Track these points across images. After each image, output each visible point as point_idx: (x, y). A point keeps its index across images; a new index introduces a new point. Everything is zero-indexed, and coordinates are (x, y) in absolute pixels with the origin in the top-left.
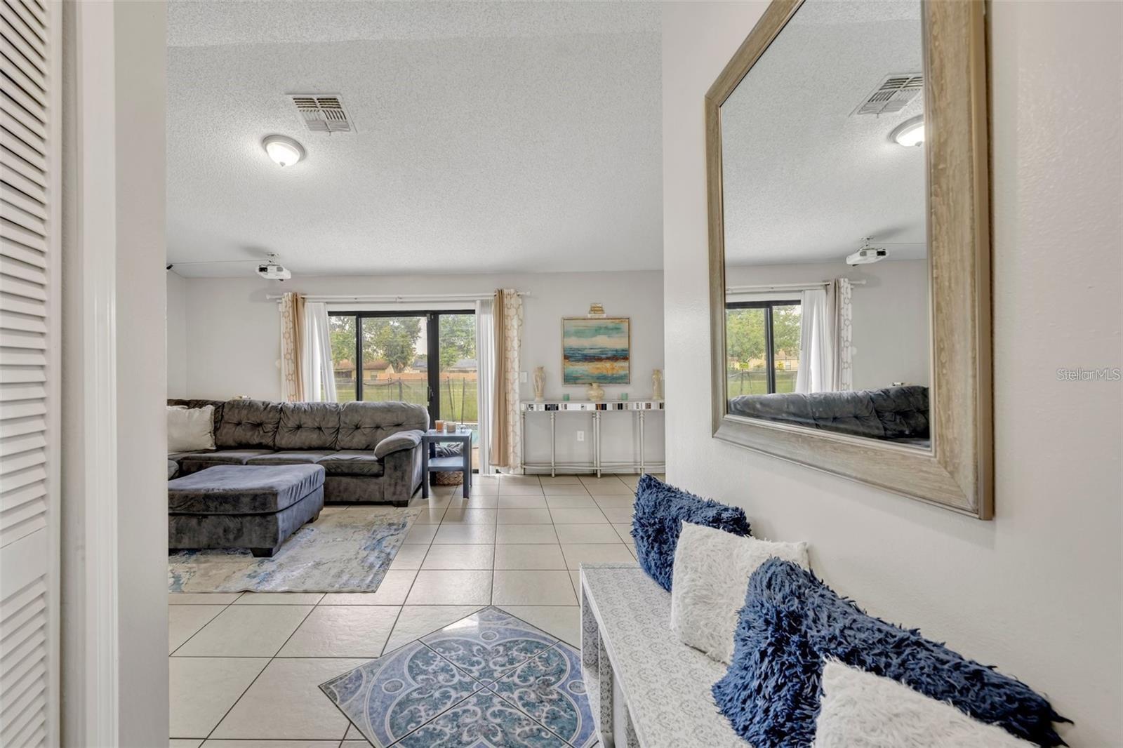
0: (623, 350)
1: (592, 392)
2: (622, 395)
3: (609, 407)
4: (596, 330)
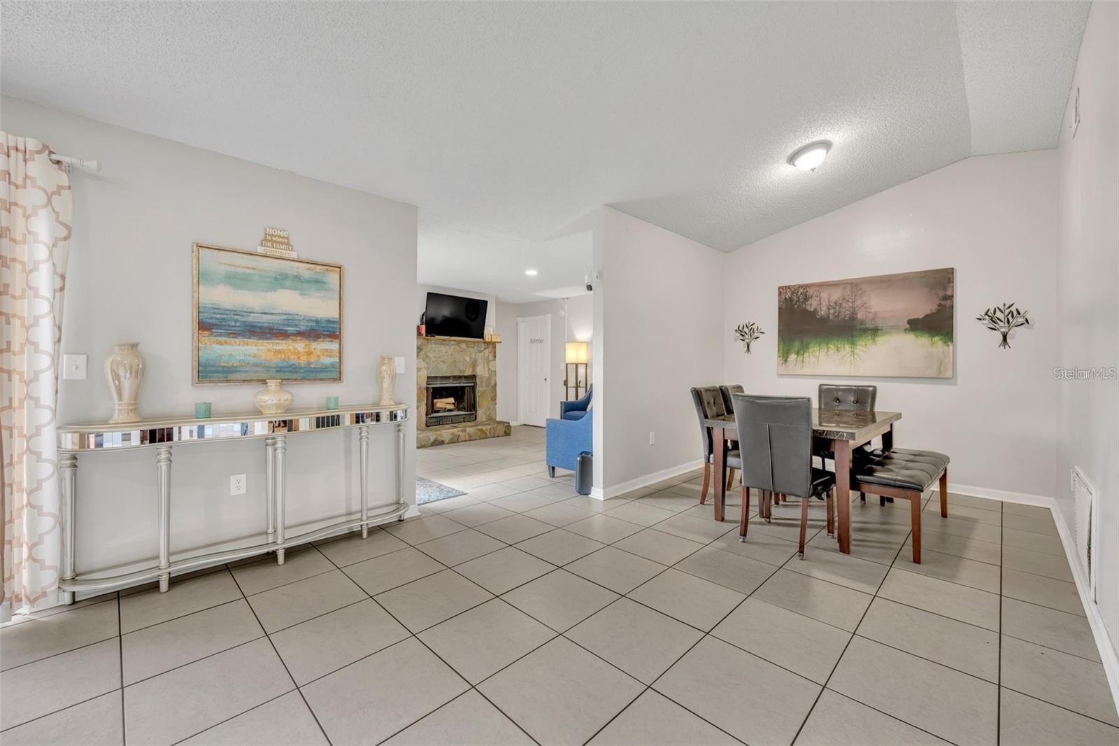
0: (329, 321)
1: (265, 398)
2: (328, 399)
3: (305, 424)
4: (276, 279)
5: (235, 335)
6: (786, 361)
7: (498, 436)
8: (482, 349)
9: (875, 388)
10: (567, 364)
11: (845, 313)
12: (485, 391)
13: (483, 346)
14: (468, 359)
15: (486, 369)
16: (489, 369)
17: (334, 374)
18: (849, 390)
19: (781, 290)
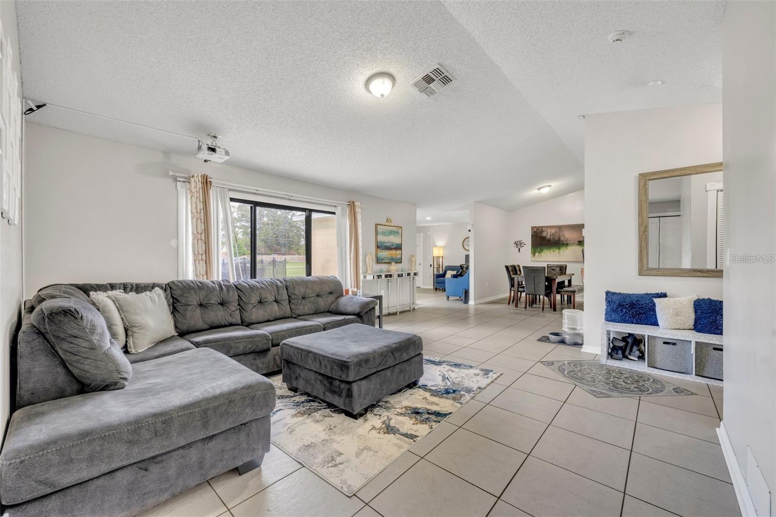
0: (400, 244)
2: (400, 269)
4: (390, 232)
5: (383, 249)
6: (534, 255)
9: (566, 266)
10: (434, 257)
11: (557, 238)
17: (399, 261)
18: (557, 266)
19: (533, 228)
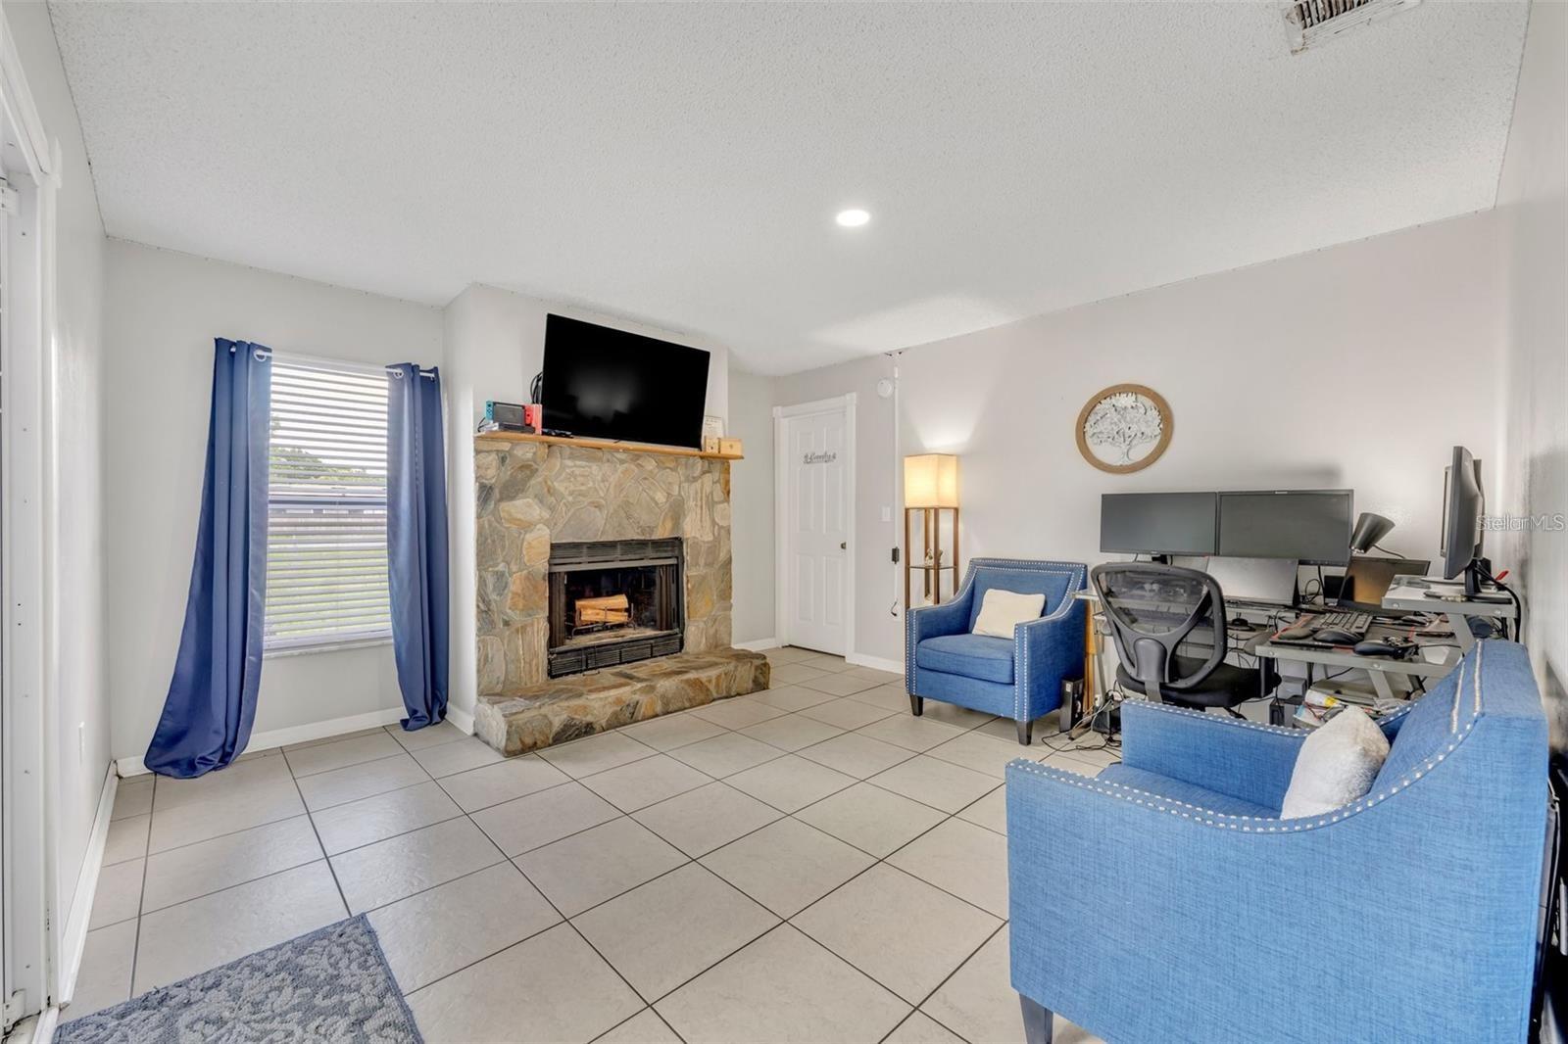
7: (739, 694)
8: (697, 473)
10: (907, 510)
12: (704, 578)
13: (699, 465)
14: (660, 497)
15: (707, 523)
16: (714, 523)
